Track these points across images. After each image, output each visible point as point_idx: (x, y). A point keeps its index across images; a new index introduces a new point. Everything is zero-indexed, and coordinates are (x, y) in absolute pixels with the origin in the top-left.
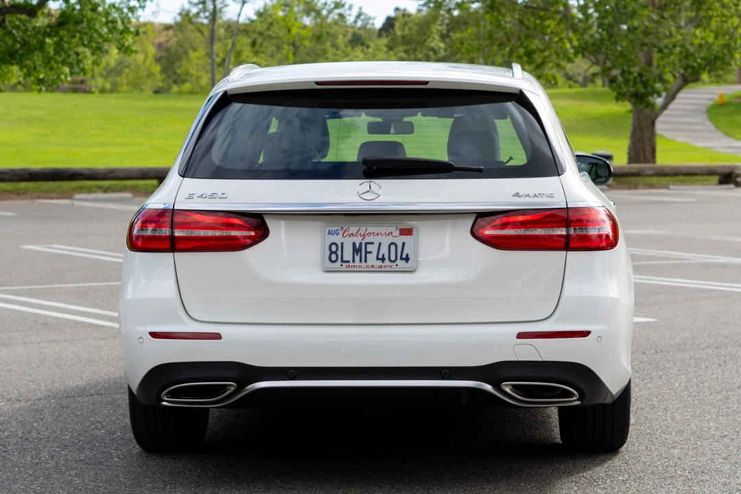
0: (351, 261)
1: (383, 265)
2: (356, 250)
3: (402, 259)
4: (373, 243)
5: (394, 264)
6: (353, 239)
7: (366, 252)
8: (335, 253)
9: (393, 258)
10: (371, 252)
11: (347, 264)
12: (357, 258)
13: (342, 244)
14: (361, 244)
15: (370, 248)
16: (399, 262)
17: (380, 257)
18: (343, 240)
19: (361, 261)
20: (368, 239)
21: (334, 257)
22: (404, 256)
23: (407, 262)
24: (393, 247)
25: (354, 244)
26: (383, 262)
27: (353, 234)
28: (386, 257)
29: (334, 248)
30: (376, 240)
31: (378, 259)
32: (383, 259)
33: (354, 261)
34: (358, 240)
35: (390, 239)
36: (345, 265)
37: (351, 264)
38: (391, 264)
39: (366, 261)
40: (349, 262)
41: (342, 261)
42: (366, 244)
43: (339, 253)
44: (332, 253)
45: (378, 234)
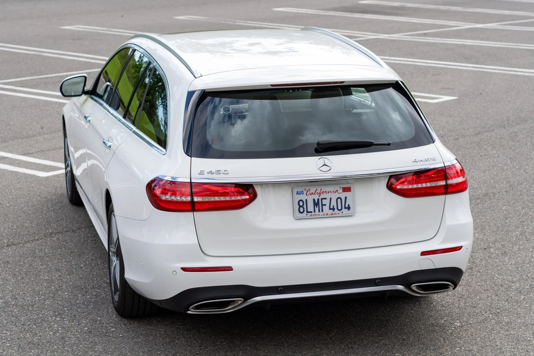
0: (313, 212)
1: (334, 212)
2: (316, 204)
3: (345, 208)
4: (326, 199)
5: (340, 212)
6: (313, 197)
7: (322, 205)
8: (302, 206)
9: (340, 208)
10: (325, 205)
11: (311, 214)
12: (317, 209)
13: (306, 200)
14: (318, 199)
15: (324, 202)
16: (344, 210)
17: (332, 207)
18: (306, 197)
19: (319, 211)
20: (323, 196)
21: (302, 210)
22: (347, 206)
23: (349, 210)
24: (339, 200)
25: (314, 200)
26: (334, 211)
27: (312, 193)
28: (335, 207)
29: (301, 204)
30: (328, 196)
31: (330, 209)
32: (333, 209)
33: (315, 212)
34: (316, 197)
35: (337, 195)
36: (309, 214)
37: (313, 213)
38: (339, 212)
39: (322, 211)
40: (311, 212)
41: (307, 212)
42: (322, 199)
43: (305, 206)
44: (300, 206)
45: (329, 192)
